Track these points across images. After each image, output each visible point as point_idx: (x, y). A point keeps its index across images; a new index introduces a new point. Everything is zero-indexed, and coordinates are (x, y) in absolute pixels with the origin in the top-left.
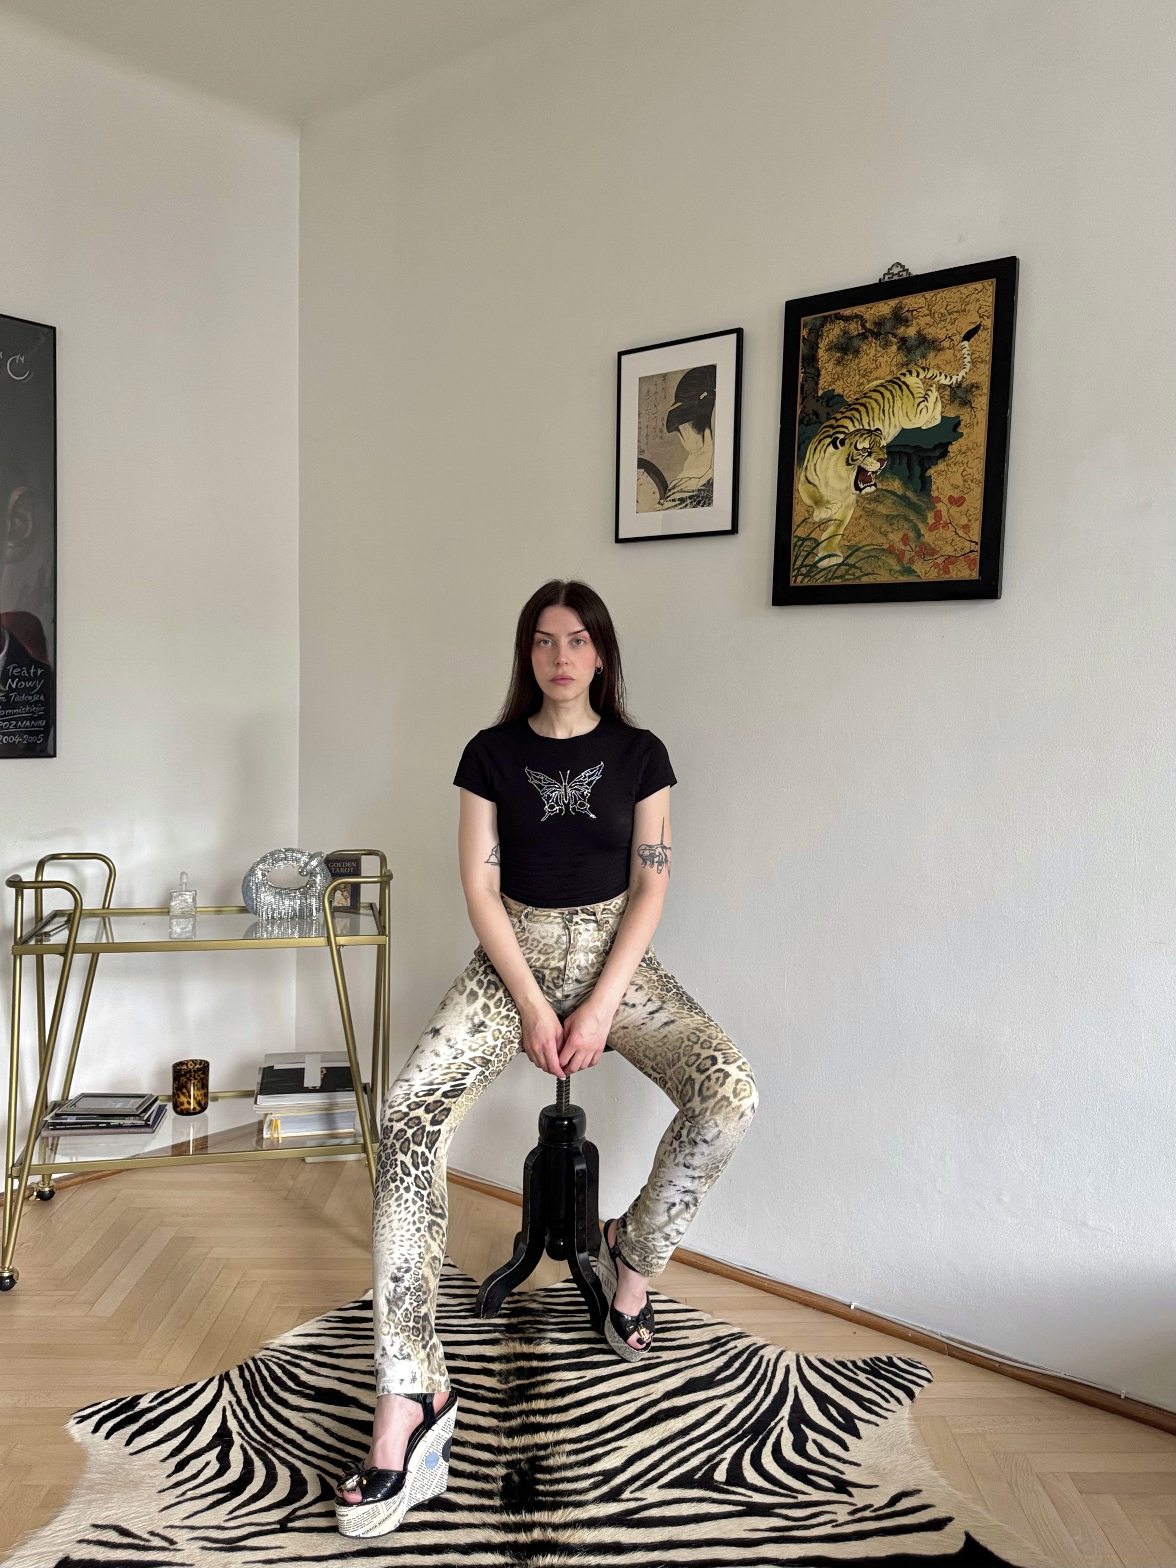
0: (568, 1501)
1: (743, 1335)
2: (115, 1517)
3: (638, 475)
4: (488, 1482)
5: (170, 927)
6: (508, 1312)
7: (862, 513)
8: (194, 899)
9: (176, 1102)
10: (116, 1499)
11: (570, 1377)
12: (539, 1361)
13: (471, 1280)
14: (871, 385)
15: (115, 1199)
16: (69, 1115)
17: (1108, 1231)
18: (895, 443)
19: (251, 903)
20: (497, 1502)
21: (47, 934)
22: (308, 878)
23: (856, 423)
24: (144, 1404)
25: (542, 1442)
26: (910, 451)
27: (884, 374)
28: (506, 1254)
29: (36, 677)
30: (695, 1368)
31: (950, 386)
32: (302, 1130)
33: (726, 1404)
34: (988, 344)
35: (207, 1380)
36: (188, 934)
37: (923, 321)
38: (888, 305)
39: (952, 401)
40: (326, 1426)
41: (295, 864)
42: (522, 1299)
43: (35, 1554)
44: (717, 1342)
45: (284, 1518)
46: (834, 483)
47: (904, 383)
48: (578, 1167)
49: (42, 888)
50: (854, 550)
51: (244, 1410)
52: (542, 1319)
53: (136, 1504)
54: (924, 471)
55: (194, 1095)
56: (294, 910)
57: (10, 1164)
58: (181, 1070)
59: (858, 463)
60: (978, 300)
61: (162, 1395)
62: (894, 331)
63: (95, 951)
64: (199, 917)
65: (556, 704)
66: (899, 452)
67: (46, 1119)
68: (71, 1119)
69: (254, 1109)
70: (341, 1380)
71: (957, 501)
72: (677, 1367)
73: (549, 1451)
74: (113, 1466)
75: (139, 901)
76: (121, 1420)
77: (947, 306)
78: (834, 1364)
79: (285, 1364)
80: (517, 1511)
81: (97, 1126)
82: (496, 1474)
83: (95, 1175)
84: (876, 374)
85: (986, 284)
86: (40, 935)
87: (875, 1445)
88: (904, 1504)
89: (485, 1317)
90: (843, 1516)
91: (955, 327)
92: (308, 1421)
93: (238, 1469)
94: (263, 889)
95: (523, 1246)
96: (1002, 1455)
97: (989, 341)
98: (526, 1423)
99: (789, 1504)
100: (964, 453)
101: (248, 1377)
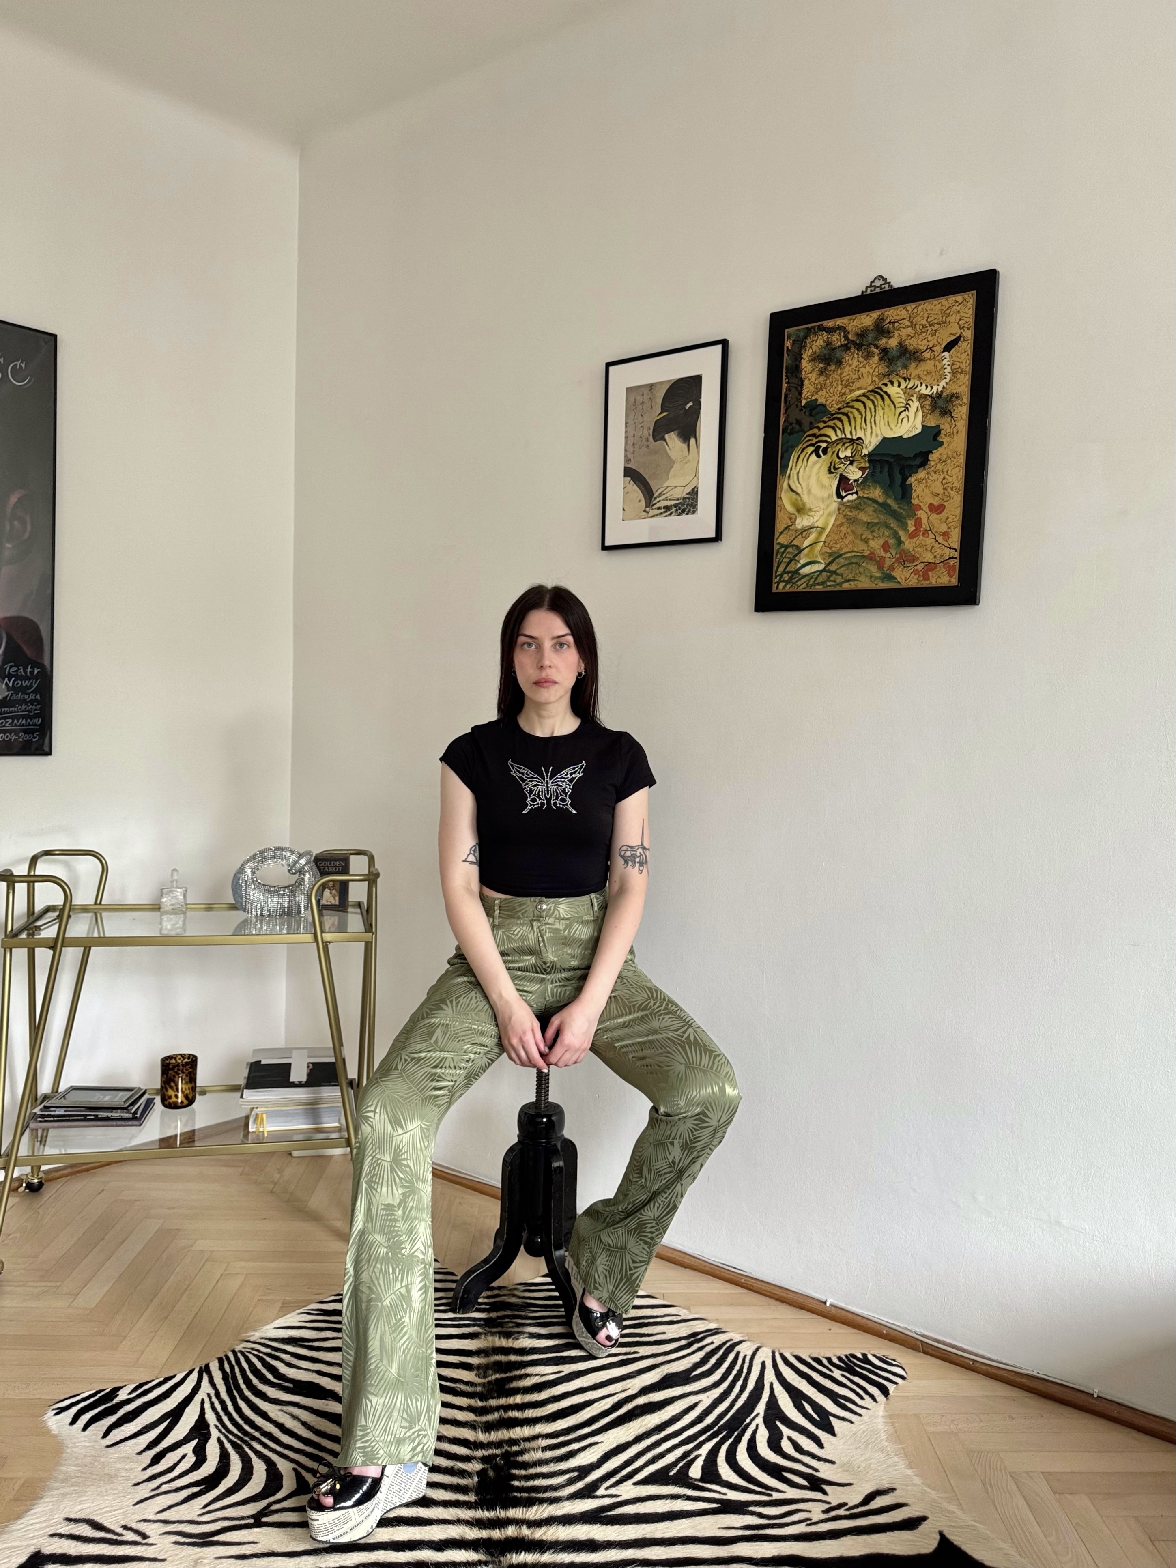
0: (543, 1498)
1: (720, 1331)
2: (89, 1510)
3: (624, 484)
4: (463, 1477)
5: (161, 924)
6: (487, 1307)
7: (843, 521)
8: (185, 896)
9: (164, 1096)
10: (89, 1493)
11: (548, 1372)
12: (516, 1355)
13: (452, 1274)
14: (852, 395)
15: (103, 1190)
16: (57, 1107)
17: (1081, 1230)
19: (240, 900)
20: (472, 1498)
21: (38, 928)
22: (297, 876)
24: (123, 1395)
25: (517, 1437)
26: (892, 460)
27: (866, 383)
28: (486, 1248)
29: (32, 676)
30: (671, 1363)
31: (931, 396)
32: (287, 1124)
33: (702, 1400)
35: (186, 1372)
36: (178, 930)
37: (904, 332)
38: (870, 317)
39: (932, 411)
40: (303, 1420)
41: (284, 862)
42: (502, 1293)
43: (5, 1549)
44: (694, 1338)
45: (257, 1512)
47: (886, 393)
48: (556, 1164)
49: (34, 882)
50: (835, 557)
51: (222, 1403)
52: (521, 1313)
53: (111, 1497)
54: (905, 478)
55: (182, 1088)
56: (283, 907)
58: (169, 1063)
59: (840, 471)
60: (959, 312)
61: (142, 1387)
62: (877, 342)
63: (87, 945)
64: (189, 913)
65: (540, 706)
66: (879, 461)
67: (34, 1111)
68: (59, 1111)
69: (241, 1103)
70: (319, 1373)
71: (937, 509)
72: (654, 1363)
73: (523, 1446)
74: (89, 1458)
76: (100, 1412)
77: (928, 318)
78: (808, 1360)
79: (265, 1357)
80: (491, 1507)
81: (85, 1119)
82: (472, 1469)
83: (84, 1167)
84: (857, 384)
85: (966, 296)
86: (31, 929)
87: (849, 1443)
88: (879, 1502)
89: (461, 1312)
90: (817, 1515)
91: (936, 338)
92: (285, 1415)
93: (213, 1462)
94: (252, 886)
95: (500, 1242)
96: (976, 1454)
97: (969, 353)
98: (503, 1418)
99: (764, 1501)
100: (944, 461)
101: (228, 1370)
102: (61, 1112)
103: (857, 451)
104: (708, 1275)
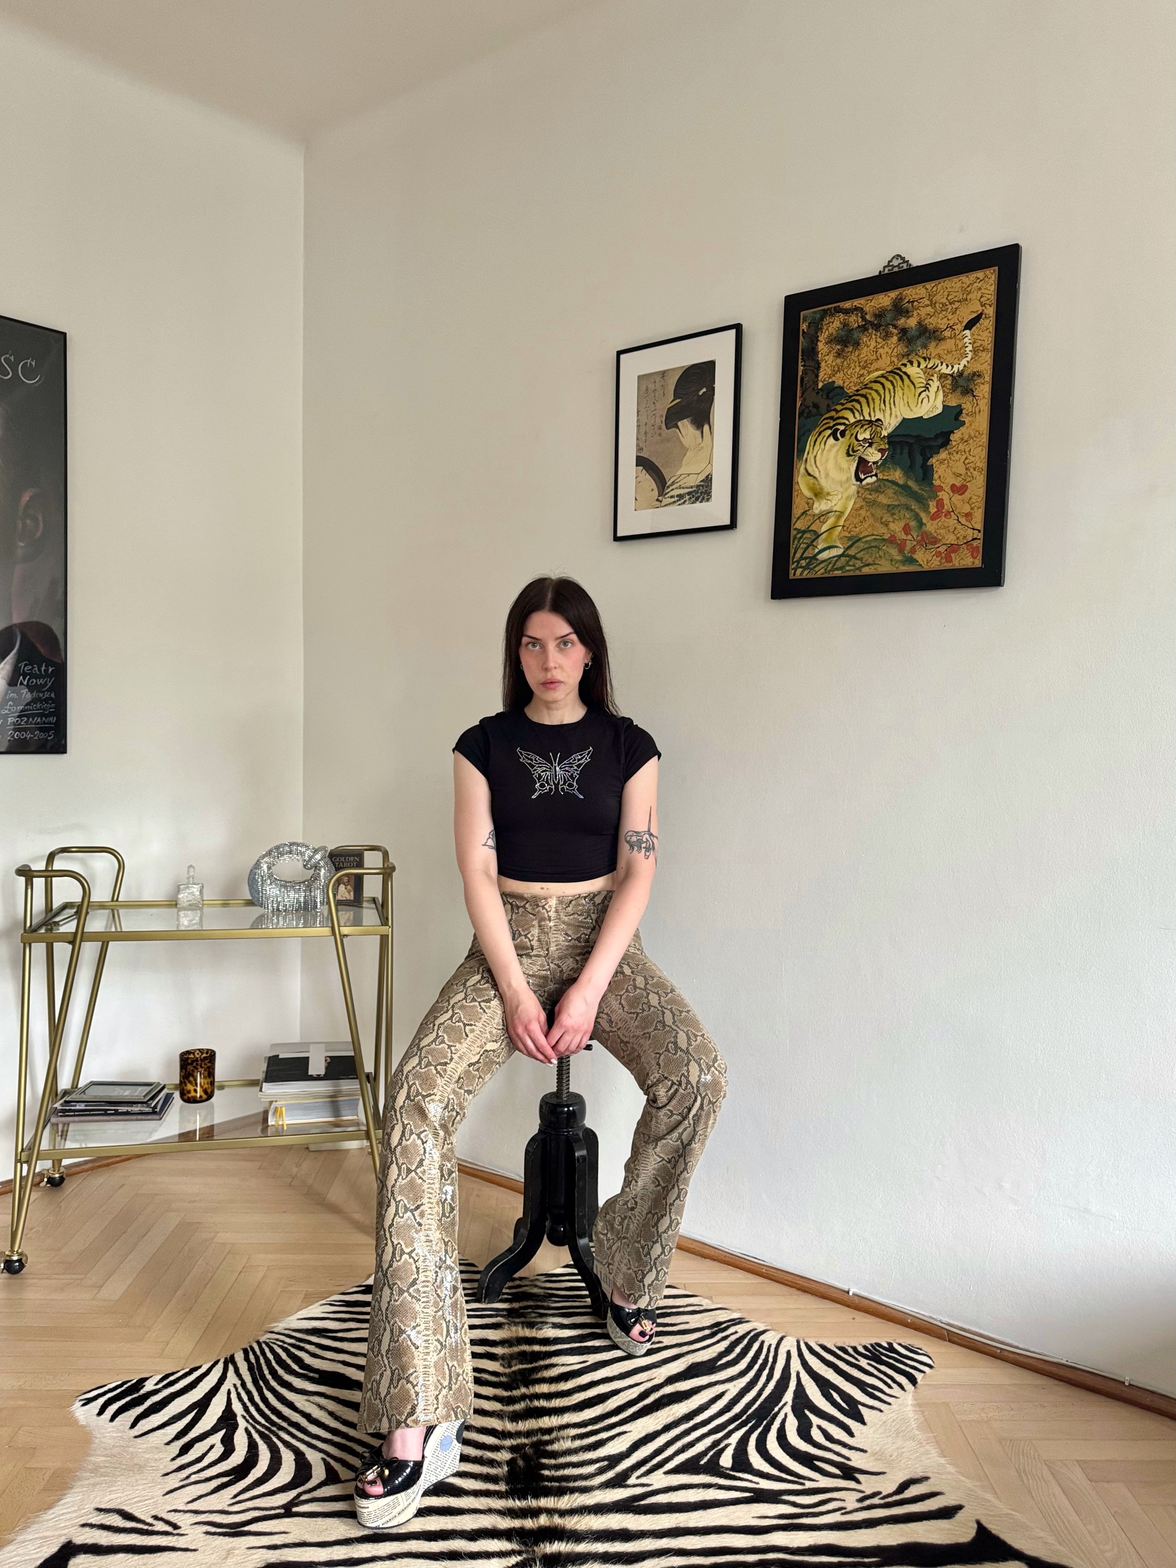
0: (574, 1487)
1: (743, 1320)
2: (119, 1501)
4: (493, 1467)
5: (178, 920)
6: (509, 1297)
7: (863, 504)
8: (201, 892)
9: (183, 1089)
10: (120, 1483)
11: (573, 1362)
12: (541, 1345)
13: (473, 1265)
15: (123, 1185)
16: (78, 1102)
17: (1112, 1218)
18: (896, 433)
19: (257, 896)
20: (502, 1487)
21: (57, 924)
22: (312, 871)
23: (857, 414)
24: (149, 1386)
25: (546, 1426)
26: (912, 441)
27: (885, 364)
28: (507, 1240)
29: (47, 675)
30: (697, 1353)
31: (951, 375)
32: (308, 1117)
33: (729, 1389)
34: (990, 332)
35: (212, 1363)
36: (195, 925)
37: (923, 312)
38: (889, 297)
39: (954, 389)
40: (330, 1410)
41: (299, 857)
42: (523, 1284)
43: (36, 1539)
44: (717, 1328)
45: (288, 1502)
46: (834, 474)
47: (905, 373)
48: (578, 1154)
49: (52, 877)
50: (855, 540)
51: (249, 1393)
52: (543, 1304)
53: (140, 1487)
54: (926, 459)
55: (201, 1083)
56: (298, 902)
57: (20, 1149)
58: (188, 1058)
59: (859, 454)
60: (980, 289)
61: (168, 1378)
62: (895, 322)
63: (104, 940)
64: (205, 910)
66: (899, 442)
67: (55, 1106)
68: (79, 1106)
69: (260, 1097)
70: (345, 1363)
71: (960, 490)
72: (679, 1353)
73: (554, 1435)
74: (118, 1449)
75: (147, 896)
76: (127, 1403)
77: (948, 296)
78: (835, 1349)
79: (289, 1347)
80: (523, 1496)
81: (106, 1113)
82: (501, 1458)
83: (105, 1162)
84: (875, 365)
85: (988, 272)
86: (50, 924)
87: (880, 1431)
88: (913, 1491)
89: (486, 1302)
90: (851, 1504)
91: (957, 316)
92: (312, 1405)
93: (242, 1452)
94: (269, 882)
95: (524, 1232)
96: (1009, 1442)
97: (992, 329)
98: (530, 1407)
99: (797, 1490)
100: (966, 441)
101: (253, 1360)
102: (81, 1106)
103: (876, 433)
104: (728, 1265)
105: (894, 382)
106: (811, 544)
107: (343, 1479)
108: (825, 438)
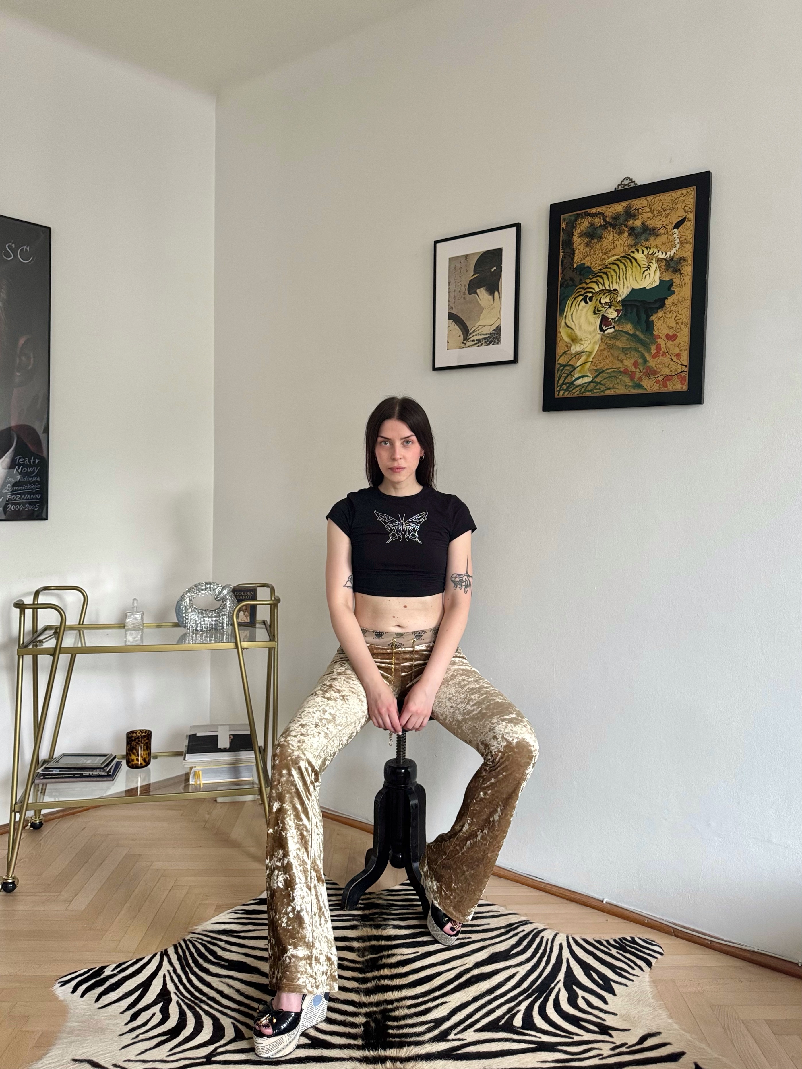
0: (411, 1041)
1: (528, 922)
2: (89, 1054)
4: (353, 1027)
5: (125, 637)
6: (362, 906)
7: (605, 347)
8: (142, 618)
9: (129, 759)
10: (88, 1041)
11: (408, 952)
12: (385, 941)
13: (335, 884)
14: (610, 260)
15: (85, 828)
16: (54, 768)
17: (786, 846)
19: (182, 620)
20: (359, 1042)
21: (41, 641)
22: (221, 602)
23: (600, 286)
24: (107, 972)
25: (390, 999)
26: (638, 304)
27: (620, 251)
28: (360, 865)
29: (34, 465)
30: (496, 945)
31: (665, 259)
32: (216, 778)
33: (519, 971)
34: (691, 231)
35: (152, 955)
36: (137, 642)
37: (646, 216)
38: (622, 205)
39: (667, 269)
40: (236, 988)
41: (212, 592)
42: (372, 897)
44: (510, 927)
45: (209, 1054)
47: (633, 258)
48: (412, 802)
49: (37, 608)
50: (599, 372)
51: (179, 976)
52: (386, 911)
53: (104, 1044)
54: (648, 317)
55: (141, 754)
56: (211, 624)
57: (14, 803)
58: (132, 736)
59: (602, 313)
60: (684, 201)
61: (121, 966)
62: (626, 223)
63: (73, 653)
64: (145, 630)
66: (630, 305)
67: (38, 771)
68: (55, 771)
69: (183, 764)
70: (246, 955)
71: (672, 338)
72: (483, 945)
73: (396, 1004)
74: (87, 1017)
75: (103, 620)
76: (92, 984)
77: (662, 205)
78: (594, 942)
79: (207, 944)
80: (374, 1048)
81: (74, 776)
82: (359, 1022)
83: (71, 811)
84: (613, 252)
85: (689, 190)
86: (36, 642)
87: (626, 1000)
88: (650, 1042)
89: (347, 910)
90: (606, 1052)
91: (668, 219)
92: (224, 984)
93: (175, 1019)
94: (190, 610)
95: (374, 858)
96: (717, 1007)
97: (692, 228)
98: (378, 985)
99: (568, 1042)
100: (676, 305)
101: (181, 953)
102: (57, 771)
103: (614, 298)
104: (517, 882)
105: (626, 264)
106: (570, 374)
107: (247, 1037)
108: (578, 302)
